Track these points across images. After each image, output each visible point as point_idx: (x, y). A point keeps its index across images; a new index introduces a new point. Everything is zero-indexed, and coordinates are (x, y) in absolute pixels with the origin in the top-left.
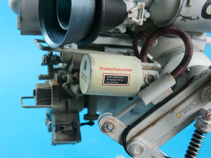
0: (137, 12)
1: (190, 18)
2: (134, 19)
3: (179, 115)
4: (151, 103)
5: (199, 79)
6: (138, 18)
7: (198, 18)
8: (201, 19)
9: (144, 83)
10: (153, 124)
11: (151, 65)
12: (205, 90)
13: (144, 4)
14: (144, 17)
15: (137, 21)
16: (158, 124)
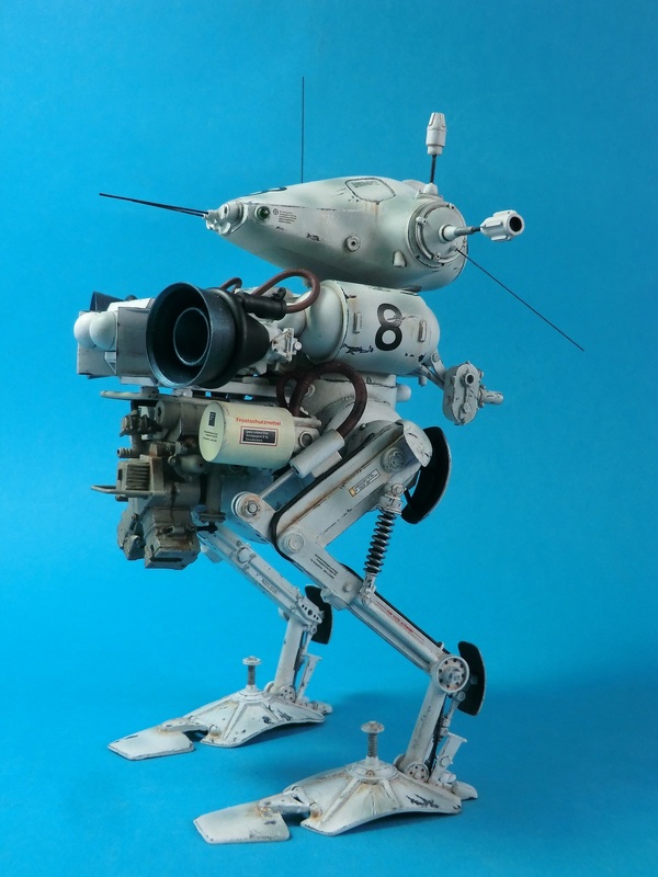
0: (283, 342)
1: (360, 350)
2: (281, 352)
3: (353, 492)
4: (310, 475)
5: (380, 438)
6: (285, 351)
7: (372, 350)
8: (376, 350)
9: (297, 446)
10: (315, 505)
11: (306, 420)
12: (388, 453)
13: (292, 330)
14: (294, 349)
15: (284, 354)
16: (323, 505)
